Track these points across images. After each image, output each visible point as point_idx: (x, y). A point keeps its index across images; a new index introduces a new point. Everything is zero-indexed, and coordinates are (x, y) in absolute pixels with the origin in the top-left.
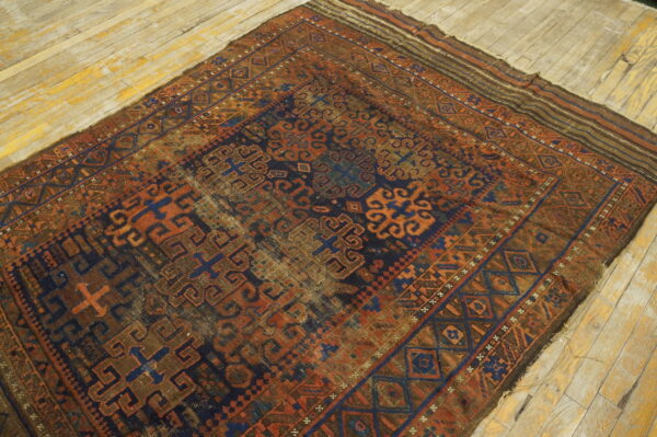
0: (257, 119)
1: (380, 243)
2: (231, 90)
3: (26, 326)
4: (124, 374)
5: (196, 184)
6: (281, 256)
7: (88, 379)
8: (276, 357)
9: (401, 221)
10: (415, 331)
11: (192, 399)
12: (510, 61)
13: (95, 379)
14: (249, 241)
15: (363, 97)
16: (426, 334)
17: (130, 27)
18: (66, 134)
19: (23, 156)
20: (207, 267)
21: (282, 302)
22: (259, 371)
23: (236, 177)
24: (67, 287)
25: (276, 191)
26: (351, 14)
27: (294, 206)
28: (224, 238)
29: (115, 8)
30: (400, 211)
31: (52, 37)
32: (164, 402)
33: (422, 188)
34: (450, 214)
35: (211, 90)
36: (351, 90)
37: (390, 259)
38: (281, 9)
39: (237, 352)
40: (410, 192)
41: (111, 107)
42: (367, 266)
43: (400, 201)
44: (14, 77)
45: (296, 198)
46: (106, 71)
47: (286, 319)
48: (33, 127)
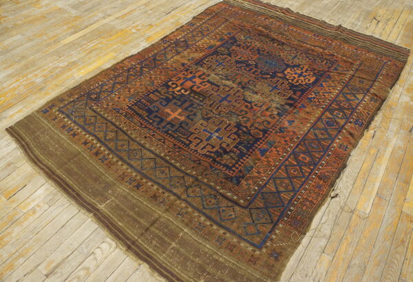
0: (222, 45)
1: (297, 86)
2: (203, 36)
3: (146, 127)
4: (204, 139)
5: (205, 71)
6: (256, 93)
7: (188, 142)
8: (270, 126)
9: (302, 78)
10: (323, 114)
11: (240, 143)
12: (326, 21)
13: (191, 142)
14: (239, 89)
15: (267, 36)
16: (328, 114)
17: (136, 13)
18: (127, 56)
19: (108, 66)
20: (225, 99)
21: (264, 108)
22: (265, 131)
23: (222, 67)
24: (160, 111)
25: (243, 71)
26: (247, 5)
27: (254, 76)
28: (227, 89)
29: (124, 5)
30: (300, 75)
31: (96, 18)
32: (228, 145)
33: (306, 67)
34: (321, 75)
35: (193, 36)
36: (260, 34)
37: (303, 91)
38: (212, 3)
39: (252, 125)
40: (302, 69)
41: (144, 45)
42: (295, 94)
43: (299, 72)
44: (85, 35)
45: (254, 73)
46: (134, 31)
47: (269, 113)
48: (106, 54)
